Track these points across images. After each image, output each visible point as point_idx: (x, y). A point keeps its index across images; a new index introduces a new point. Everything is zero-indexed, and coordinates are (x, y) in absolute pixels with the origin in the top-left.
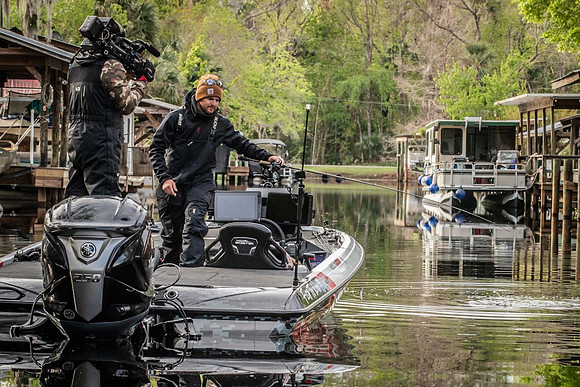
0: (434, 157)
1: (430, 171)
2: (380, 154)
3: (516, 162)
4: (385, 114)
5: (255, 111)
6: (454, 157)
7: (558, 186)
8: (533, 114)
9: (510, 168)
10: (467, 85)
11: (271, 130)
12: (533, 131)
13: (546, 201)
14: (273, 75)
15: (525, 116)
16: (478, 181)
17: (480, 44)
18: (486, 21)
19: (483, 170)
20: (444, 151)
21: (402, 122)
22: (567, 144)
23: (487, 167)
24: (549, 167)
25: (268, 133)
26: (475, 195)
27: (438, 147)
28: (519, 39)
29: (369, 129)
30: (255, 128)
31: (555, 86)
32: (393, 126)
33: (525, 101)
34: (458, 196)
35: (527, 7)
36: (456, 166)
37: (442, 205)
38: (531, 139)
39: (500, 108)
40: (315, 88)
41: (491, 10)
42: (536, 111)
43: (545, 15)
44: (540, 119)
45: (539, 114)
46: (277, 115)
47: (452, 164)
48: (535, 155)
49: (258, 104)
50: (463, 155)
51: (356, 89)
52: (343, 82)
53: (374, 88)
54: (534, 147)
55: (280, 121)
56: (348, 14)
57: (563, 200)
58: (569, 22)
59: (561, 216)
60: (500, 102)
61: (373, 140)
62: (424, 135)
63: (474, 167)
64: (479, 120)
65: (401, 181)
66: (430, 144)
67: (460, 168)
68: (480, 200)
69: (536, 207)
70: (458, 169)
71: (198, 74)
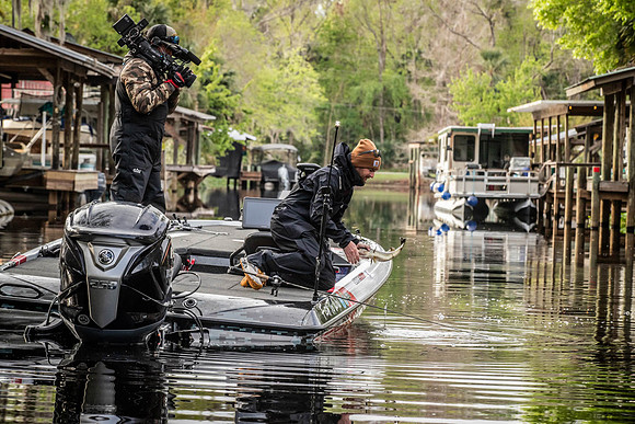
0: (447, 163)
1: (442, 178)
2: (393, 160)
3: (529, 169)
4: (398, 120)
5: (268, 115)
6: (467, 163)
7: (572, 194)
8: (546, 121)
9: (523, 175)
10: (481, 91)
11: (284, 135)
12: (546, 139)
13: (559, 209)
14: (286, 80)
15: (539, 123)
16: (490, 188)
17: (494, 50)
18: (500, 27)
19: (496, 177)
20: (457, 157)
21: (416, 129)
22: (580, 152)
23: (500, 174)
24: (562, 175)
25: (281, 138)
26: (487, 202)
27: (451, 153)
28: (534, 45)
29: (382, 135)
30: (267, 133)
31: (570, 92)
32: (406, 133)
33: (538, 108)
34: (470, 203)
35: (543, 13)
36: (468, 173)
37: (453, 213)
38: (545, 147)
39: (514, 115)
40: (328, 93)
41: (507, 15)
42: (550, 118)
43: (561, 20)
44: (554, 126)
45: (553, 121)
46: (290, 121)
47: (465, 170)
48: (548, 162)
49: (272, 109)
50: (476, 162)
51: (369, 95)
52: (357, 88)
53: (387, 93)
54: (548, 154)
55: (293, 127)
56: (362, 20)
57: (577, 208)
58: (586, 27)
59: (575, 224)
60: (514, 109)
61: (385, 146)
62: (436, 141)
63: (486, 174)
64: (492, 126)
65: (413, 188)
66: (443, 151)
67: (473, 174)
68: (493, 207)
69: (549, 214)
70: (470, 176)
71: (211, 77)
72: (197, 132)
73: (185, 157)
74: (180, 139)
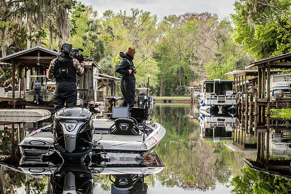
0: (204, 93)
1: (202, 98)
2: (185, 92)
3: (233, 95)
4: (186, 78)
5: (140, 78)
6: (211, 93)
7: (248, 103)
9: (231, 97)
10: (215, 67)
14: (146, 65)
16: (219, 102)
20: (207, 91)
21: (192, 81)
22: (250, 88)
23: (223, 97)
24: (244, 96)
26: (218, 107)
29: (180, 84)
30: (140, 84)
31: (246, 67)
32: (189, 83)
34: (212, 107)
36: (211, 97)
37: (206, 111)
40: (161, 69)
44: (241, 79)
48: (239, 92)
50: (214, 93)
51: (176, 69)
52: (171, 67)
53: (182, 69)
54: (239, 89)
57: (250, 108)
61: (182, 88)
62: (200, 85)
63: (218, 97)
65: (192, 102)
66: (202, 89)
68: (220, 109)
72: (115, 84)
73: (111, 93)
74: (109, 87)
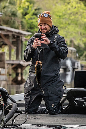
71: (28, 11)
72: (22, 42)
73: (15, 56)
74: (12, 46)
